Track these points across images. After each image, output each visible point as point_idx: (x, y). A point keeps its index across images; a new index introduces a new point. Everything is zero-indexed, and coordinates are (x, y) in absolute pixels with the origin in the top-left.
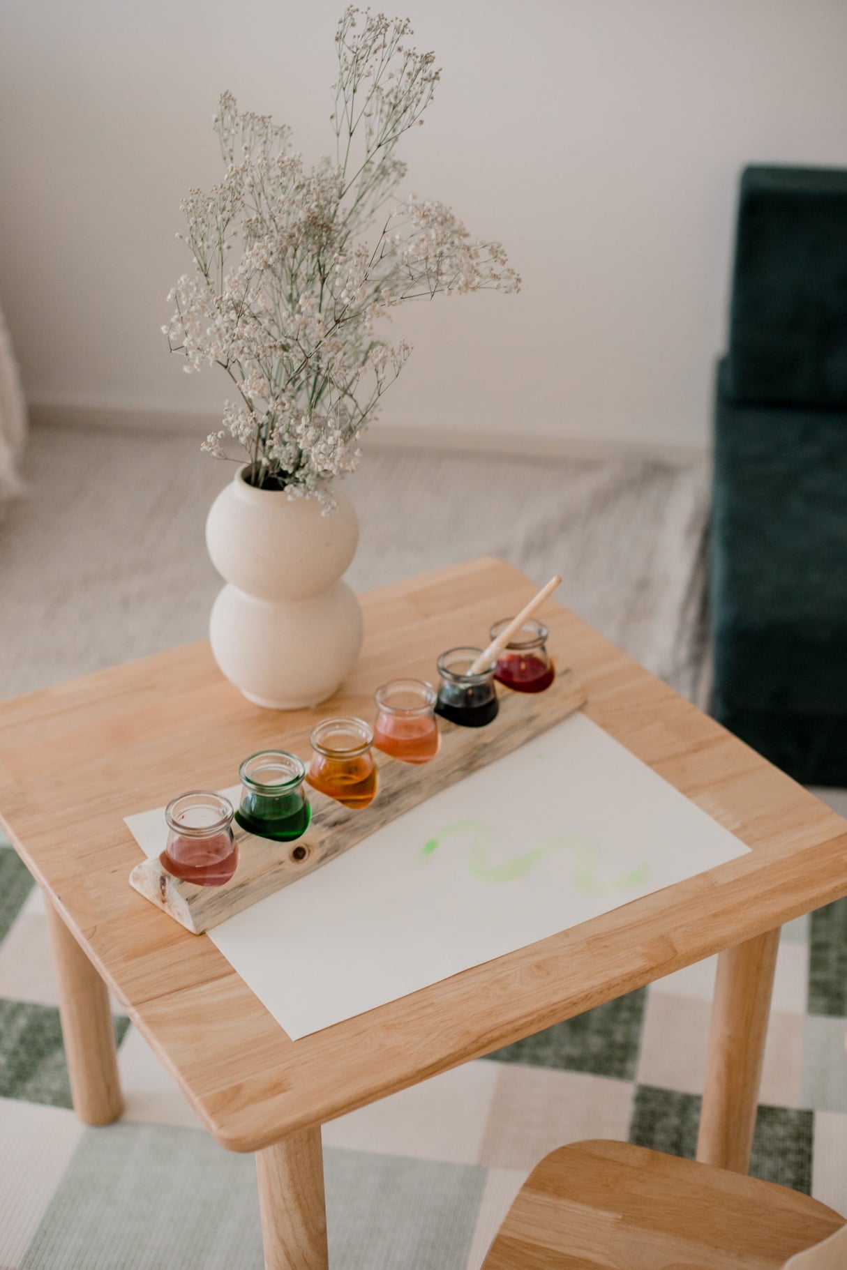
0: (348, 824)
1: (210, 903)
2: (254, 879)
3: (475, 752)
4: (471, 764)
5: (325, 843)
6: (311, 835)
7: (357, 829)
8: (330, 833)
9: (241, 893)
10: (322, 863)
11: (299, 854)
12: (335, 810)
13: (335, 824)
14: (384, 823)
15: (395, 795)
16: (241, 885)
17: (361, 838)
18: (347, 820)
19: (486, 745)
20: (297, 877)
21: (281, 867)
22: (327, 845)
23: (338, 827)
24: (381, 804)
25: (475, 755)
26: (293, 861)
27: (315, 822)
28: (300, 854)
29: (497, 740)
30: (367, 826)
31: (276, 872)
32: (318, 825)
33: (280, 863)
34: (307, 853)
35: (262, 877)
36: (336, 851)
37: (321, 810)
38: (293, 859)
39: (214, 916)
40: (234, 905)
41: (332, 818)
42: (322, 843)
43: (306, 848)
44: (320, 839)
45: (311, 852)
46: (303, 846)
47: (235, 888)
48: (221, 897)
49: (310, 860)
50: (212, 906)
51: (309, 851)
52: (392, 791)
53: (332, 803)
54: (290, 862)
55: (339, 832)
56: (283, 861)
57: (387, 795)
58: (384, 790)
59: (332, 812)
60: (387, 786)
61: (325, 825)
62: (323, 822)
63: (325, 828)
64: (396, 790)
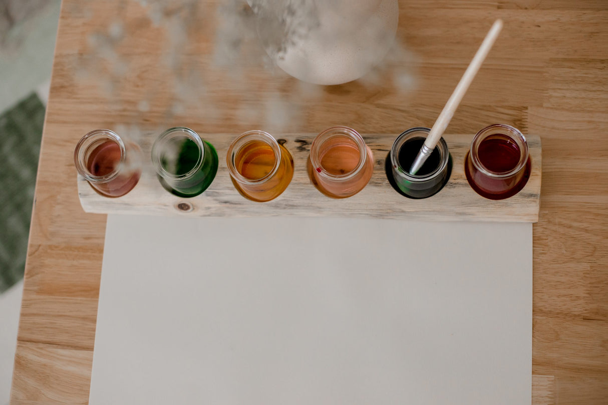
0: (239, 206)
2: (139, 205)
3: (389, 211)
5: (211, 209)
6: (200, 201)
7: (245, 211)
8: (218, 205)
9: (125, 207)
11: (183, 206)
12: (230, 195)
13: (226, 202)
15: (292, 206)
16: (127, 204)
18: (238, 204)
21: (165, 207)
22: (213, 210)
23: (227, 205)
24: (279, 206)
25: (387, 213)
27: (208, 195)
28: (185, 207)
29: (417, 212)
30: (257, 213)
31: (159, 208)
32: (209, 198)
34: (190, 209)
35: (146, 206)
36: (220, 216)
37: (218, 189)
38: (178, 208)
41: (225, 198)
42: (209, 208)
43: (191, 207)
44: (207, 206)
46: (189, 204)
47: (121, 203)
49: (192, 213)
51: (194, 209)
52: (291, 203)
53: (232, 189)
54: (174, 208)
55: (228, 208)
56: (168, 206)
57: (285, 204)
58: (284, 200)
59: (227, 195)
60: (288, 199)
61: (216, 200)
62: (215, 198)
63: (217, 202)
64: (295, 204)
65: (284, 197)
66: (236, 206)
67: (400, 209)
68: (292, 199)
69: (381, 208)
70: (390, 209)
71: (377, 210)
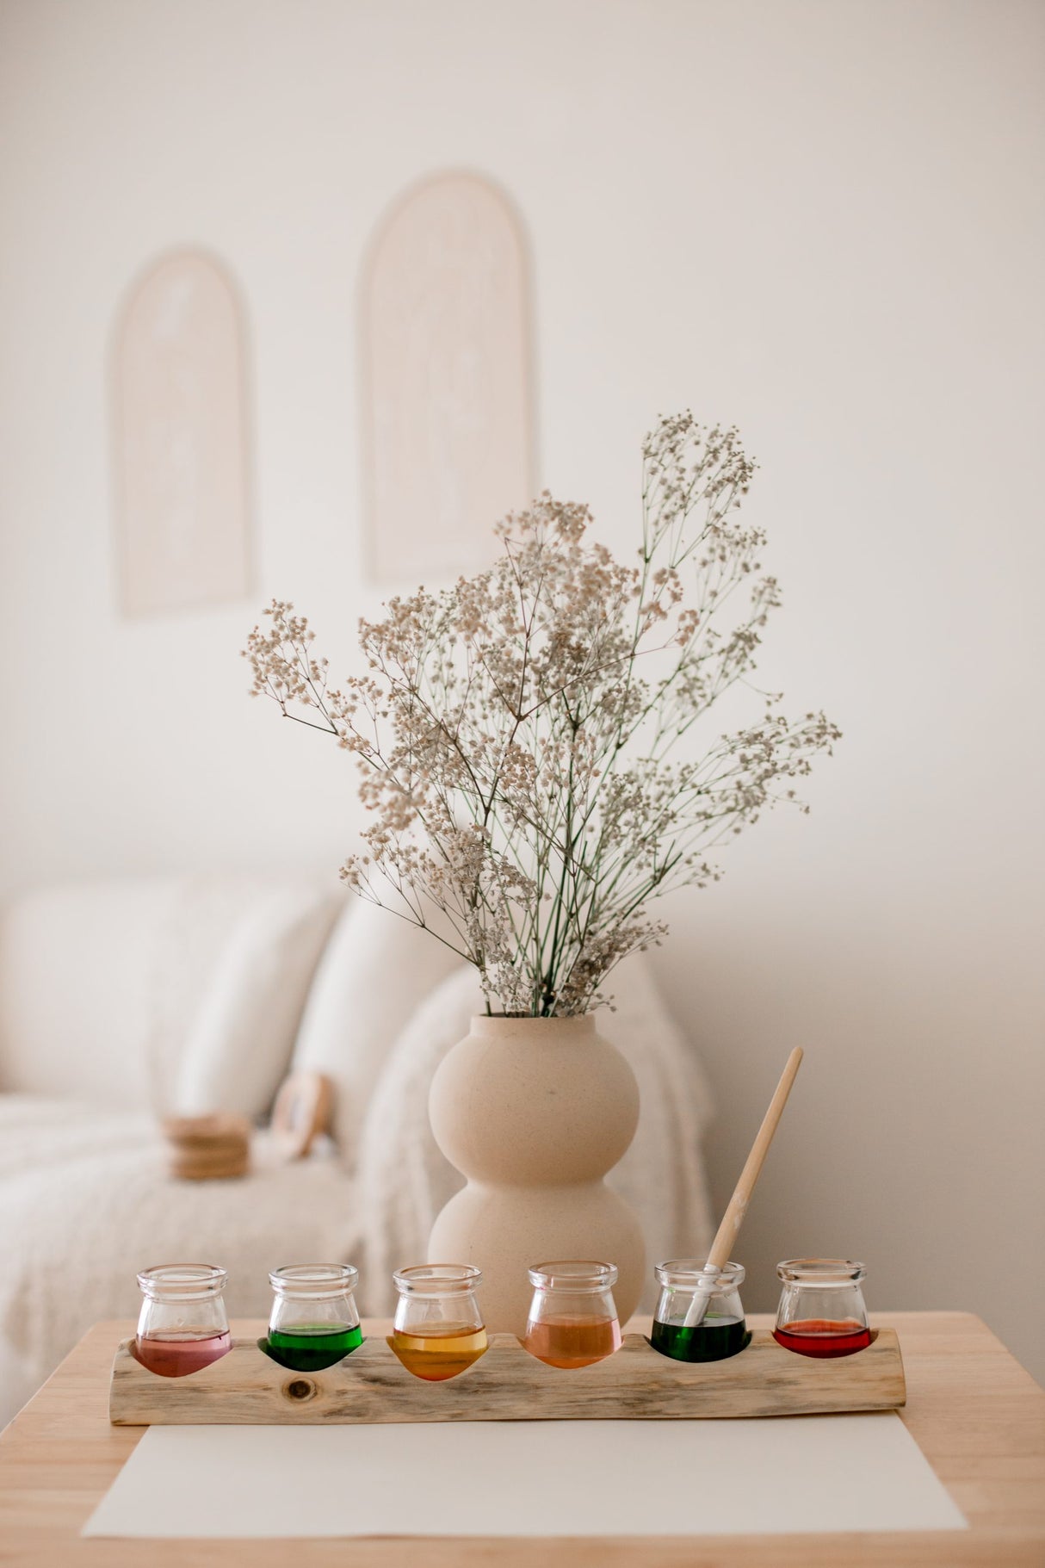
0: (397, 1390)
1: (142, 1389)
2: (217, 1391)
3: (655, 1387)
4: (642, 1401)
5: (346, 1396)
6: (331, 1377)
7: (407, 1403)
8: (361, 1387)
9: (191, 1399)
10: (327, 1420)
11: (297, 1390)
12: (385, 1364)
13: (375, 1380)
14: (456, 1418)
15: (489, 1387)
16: (195, 1389)
17: (410, 1418)
18: (396, 1384)
19: (678, 1386)
20: (283, 1420)
21: (265, 1394)
22: (348, 1400)
23: (377, 1386)
24: (462, 1388)
25: (653, 1392)
26: (284, 1395)
27: (346, 1366)
28: (300, 1391)
29: (699, 1387)
30: (426, 1406)
31: (254, 1397)
32: (349, 1370)
33: (265, 1389)
34: (311, 1394)
35: (230, 1393)
36: (359, 1415)
37: (369, 1356)
38: (287, 1392)
39: (141, 1409)
40: (176, 1409)
41: (374, 1372)
42: (342, 1393)
43: (312, 1388)
44: (341, 1387)
45: (318, 1396)
46: (310, 1383)
47: (186, 1388)
48: (160, 1389)
49: (310, 1405)
50: (143, 1394)
51: (316, 1394)
52: (487, 1379)
53: (390, 1356)
54: (280, 1395)
55: (377, 1393)
56: (270, 1389)
57: (477, 1381)
58: (477, 1373)
59: (380, 1364)
60: (485, 1371)
61: (359, 1375)
62: (358, 1370)
63: (359, 1379)
64: (495, 1382)
65: (477, 1367)
66: (390, 1389)
67: (673, 1381)
68: (491, 1371)
69: (641, 1382)
70: (656, 1383)
71: (634, 1385)
